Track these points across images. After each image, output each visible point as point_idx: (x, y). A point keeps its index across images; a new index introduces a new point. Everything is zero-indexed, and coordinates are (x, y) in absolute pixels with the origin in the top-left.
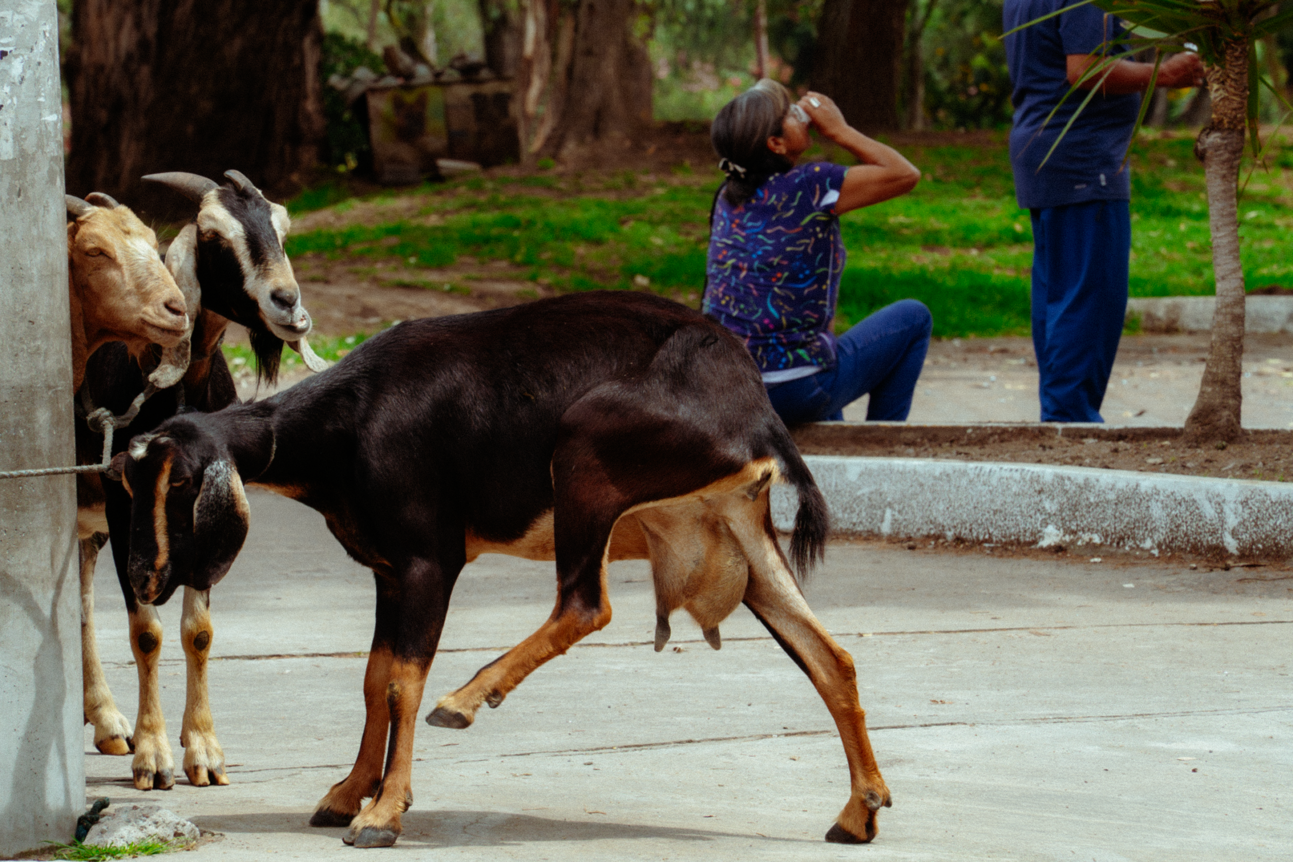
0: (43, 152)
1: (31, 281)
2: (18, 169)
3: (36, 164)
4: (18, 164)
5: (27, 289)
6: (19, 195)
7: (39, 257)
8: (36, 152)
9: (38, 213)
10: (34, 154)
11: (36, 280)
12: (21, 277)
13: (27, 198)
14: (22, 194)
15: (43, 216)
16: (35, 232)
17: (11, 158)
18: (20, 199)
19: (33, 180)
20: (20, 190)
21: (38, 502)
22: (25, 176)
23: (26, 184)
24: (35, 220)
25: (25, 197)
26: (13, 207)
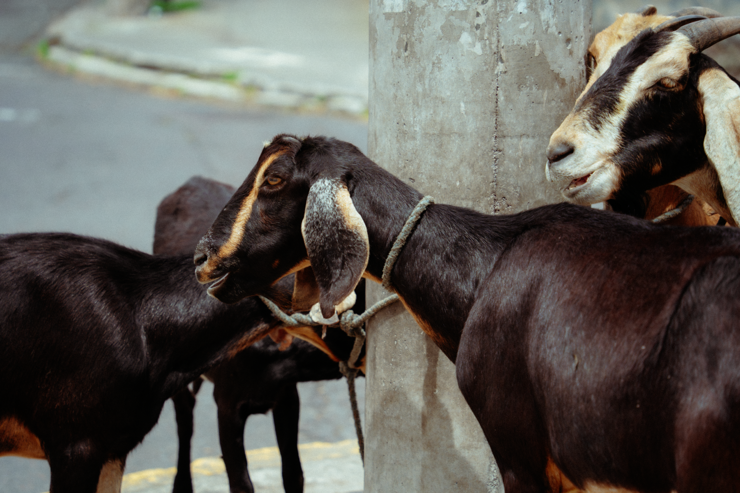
0: (436, 6)
1: (414, 138)
2: (407, 23)
3: (425, 18)
4: (407, 18)
5: (410, 145)
6: (406, 50)
7: (424, 115)
8: (426, 5)
9: (424, 69)
10: (424, 8)
11: (419, 137)
12: (404, 133)
13: (413, 53)
14: (409, 48)
15: (431, 73)
16: (420, 89)
17: (401, 11)
18: (406, 54)
19: (421, 34)
20: (407, 44)
21: (410, 360)
22: (413, 30)
23: (413, 39)
24: (421, 77)
25: (411, 52)
26: (401, 62)
